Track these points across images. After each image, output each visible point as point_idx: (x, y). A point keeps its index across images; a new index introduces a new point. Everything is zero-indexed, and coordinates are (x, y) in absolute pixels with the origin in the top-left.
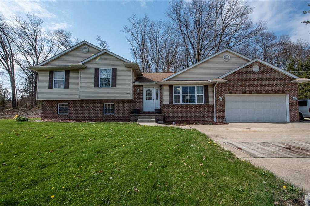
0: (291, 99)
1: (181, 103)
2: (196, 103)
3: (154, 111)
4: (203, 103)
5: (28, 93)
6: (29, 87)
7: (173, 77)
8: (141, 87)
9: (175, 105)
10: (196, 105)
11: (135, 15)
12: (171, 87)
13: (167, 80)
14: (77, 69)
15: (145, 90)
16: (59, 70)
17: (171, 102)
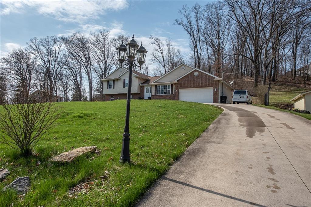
0: (214, 90)
1: (160, 94)
2: (167, 94)
3: (148, 98)
4: (170, 94)
5: (99, 92)
6: (100, 86)
7: (157, 81)
8: (144, 86)
9: (157, 95)
10: (166, 95)
11: (186, 6)
12: (156, 86)
13: (154, 83)
14: (117, 80)
15: (145, 88)
16: (111, 80)
17: (155, 93)
